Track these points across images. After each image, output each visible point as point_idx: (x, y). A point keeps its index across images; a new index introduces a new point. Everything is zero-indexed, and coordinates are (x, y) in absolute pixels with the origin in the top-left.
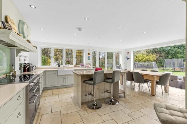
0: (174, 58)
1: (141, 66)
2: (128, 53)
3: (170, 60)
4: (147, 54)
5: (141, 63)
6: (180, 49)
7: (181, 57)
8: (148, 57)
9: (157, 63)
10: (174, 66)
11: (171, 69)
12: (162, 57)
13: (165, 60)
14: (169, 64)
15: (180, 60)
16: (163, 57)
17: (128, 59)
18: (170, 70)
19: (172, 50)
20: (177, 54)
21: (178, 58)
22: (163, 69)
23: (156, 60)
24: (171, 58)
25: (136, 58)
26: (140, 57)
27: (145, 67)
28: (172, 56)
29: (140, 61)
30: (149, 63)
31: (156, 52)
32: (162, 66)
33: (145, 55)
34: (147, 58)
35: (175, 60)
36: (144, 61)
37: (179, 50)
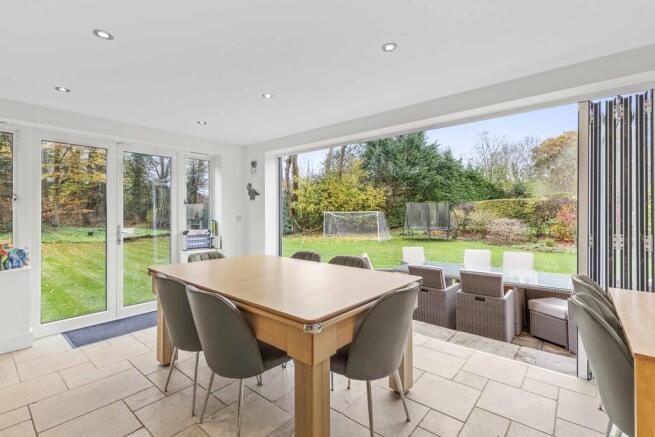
0: (427, 199)
1: (344, 226)
2: (254, 164)
3: (419, 206)
4: (361, 186)
5: (344, 215)
6: (441, 174)
7: (444, 198)
8: (363, 196)
9: (387, 216)
10: (429, 225)
11: (422, 232)
12: (400, 195)
13: (408, 205)
14: (417, 219)
15: (441, 205)
16: (402, 198)
17: (253, 194)
18: (421, 237)
19: (424, 178)
20: (436, 190)
21: (436, 199)
22: (402, 234)
23: (383, 204)
24: (421, 201)
25: (330, 197)
26: (342, 196)
27: (355, 227)
28: (424, 194)
29: (340, 208)
30: (368, 213)
31: (384, 181)
32: (401, 225)
33: (354, 190)
34: (360, 197)
35: (431, 205)
36: (354, 210)
37: (439, 178)
